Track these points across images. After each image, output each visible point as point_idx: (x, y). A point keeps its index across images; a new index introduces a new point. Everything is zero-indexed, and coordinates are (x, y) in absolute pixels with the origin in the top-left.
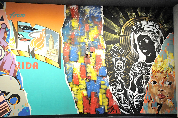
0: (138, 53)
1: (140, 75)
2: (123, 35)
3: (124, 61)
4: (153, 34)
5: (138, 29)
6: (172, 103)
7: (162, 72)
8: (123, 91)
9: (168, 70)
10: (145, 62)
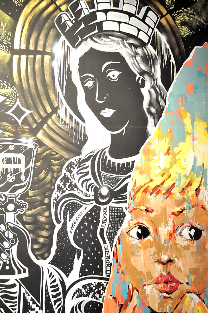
0: (83, 121)
1: (91, 206)
2: (23, 47)
3: (28, 154)
4: (136, 47)
5: (83, 26)
6: (204, 307)
7: (169, 192)
8: (25, 271)
9: (190, 184)
10: (107, 154)
